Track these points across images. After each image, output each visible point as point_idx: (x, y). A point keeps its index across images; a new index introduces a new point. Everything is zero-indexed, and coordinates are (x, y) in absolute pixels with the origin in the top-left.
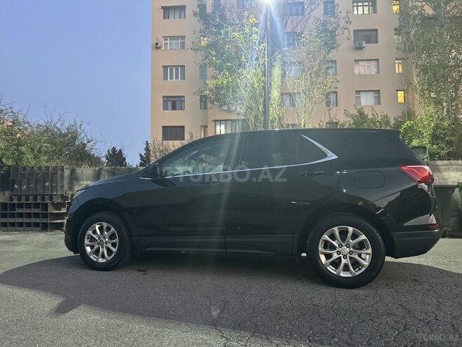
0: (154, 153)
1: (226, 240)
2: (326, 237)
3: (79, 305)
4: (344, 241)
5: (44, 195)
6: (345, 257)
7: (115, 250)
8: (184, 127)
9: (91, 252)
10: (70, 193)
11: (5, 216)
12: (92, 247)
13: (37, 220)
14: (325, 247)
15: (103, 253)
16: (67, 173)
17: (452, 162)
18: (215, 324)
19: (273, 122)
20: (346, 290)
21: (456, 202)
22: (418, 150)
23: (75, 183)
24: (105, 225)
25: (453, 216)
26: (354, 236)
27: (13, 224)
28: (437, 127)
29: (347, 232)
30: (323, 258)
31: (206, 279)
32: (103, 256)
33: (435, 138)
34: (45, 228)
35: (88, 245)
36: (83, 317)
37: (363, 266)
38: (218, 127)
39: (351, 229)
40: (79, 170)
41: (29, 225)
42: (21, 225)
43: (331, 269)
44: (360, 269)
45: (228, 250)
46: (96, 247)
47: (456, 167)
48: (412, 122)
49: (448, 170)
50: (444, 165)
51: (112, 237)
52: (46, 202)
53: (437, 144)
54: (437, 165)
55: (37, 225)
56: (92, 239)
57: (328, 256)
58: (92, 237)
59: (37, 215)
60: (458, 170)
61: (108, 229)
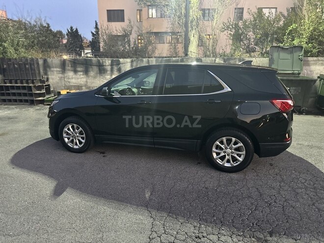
0: (102, 36)
1: (155, 141)
2: (218, 143)
3: (67, 188)
4: (228, 145)
5: (28, 80)
6: (228, 155)
7: (83, 141)
8: (123, 10)
9: (68, 142)
10: (46, 77)
11: (3, 94)
12: (69, 139)
13: (26, 98)
14: (216, 149)
15: (76, 143)
16: (41, 62)
17: (320, 58)
18: (147, 205)
19: (192, 22)
20: (226, 174)
21: (316, 88)
22: (296, 48)
23: (48, 69)
24: (75, 125)
25: (311, 97)
26: (236, 143)
27: (10, 101)
28: (314, 30)
29: (231, 140)
30: (215, 155)
31: (142, 162)
32: (76, 144)
33: (311, 39)
34: (32, 103)
35: (66, 138)
36: (71, 199)
37: (239, 161)
38: (150, 10)
39: (234, 139)
40: (49, 60)
41: (21, 101)
42: (15, 101)
43: (219, 161)
44: (237, 162)
45: (156, 146)
46: (71, 139)
47: (321, 62)
48: (296, 25)
49: (315, 64)
50: (314, 61)
51: (81, 133)
52: (30, 85)
53: (312, 43)
54: (308, 61)
55: (26, 101)
56: (68, 134)
57: (218, 154)
58: (67, 132)
59: (25, 95)
60: (322, 64)
61: (78, 128)
